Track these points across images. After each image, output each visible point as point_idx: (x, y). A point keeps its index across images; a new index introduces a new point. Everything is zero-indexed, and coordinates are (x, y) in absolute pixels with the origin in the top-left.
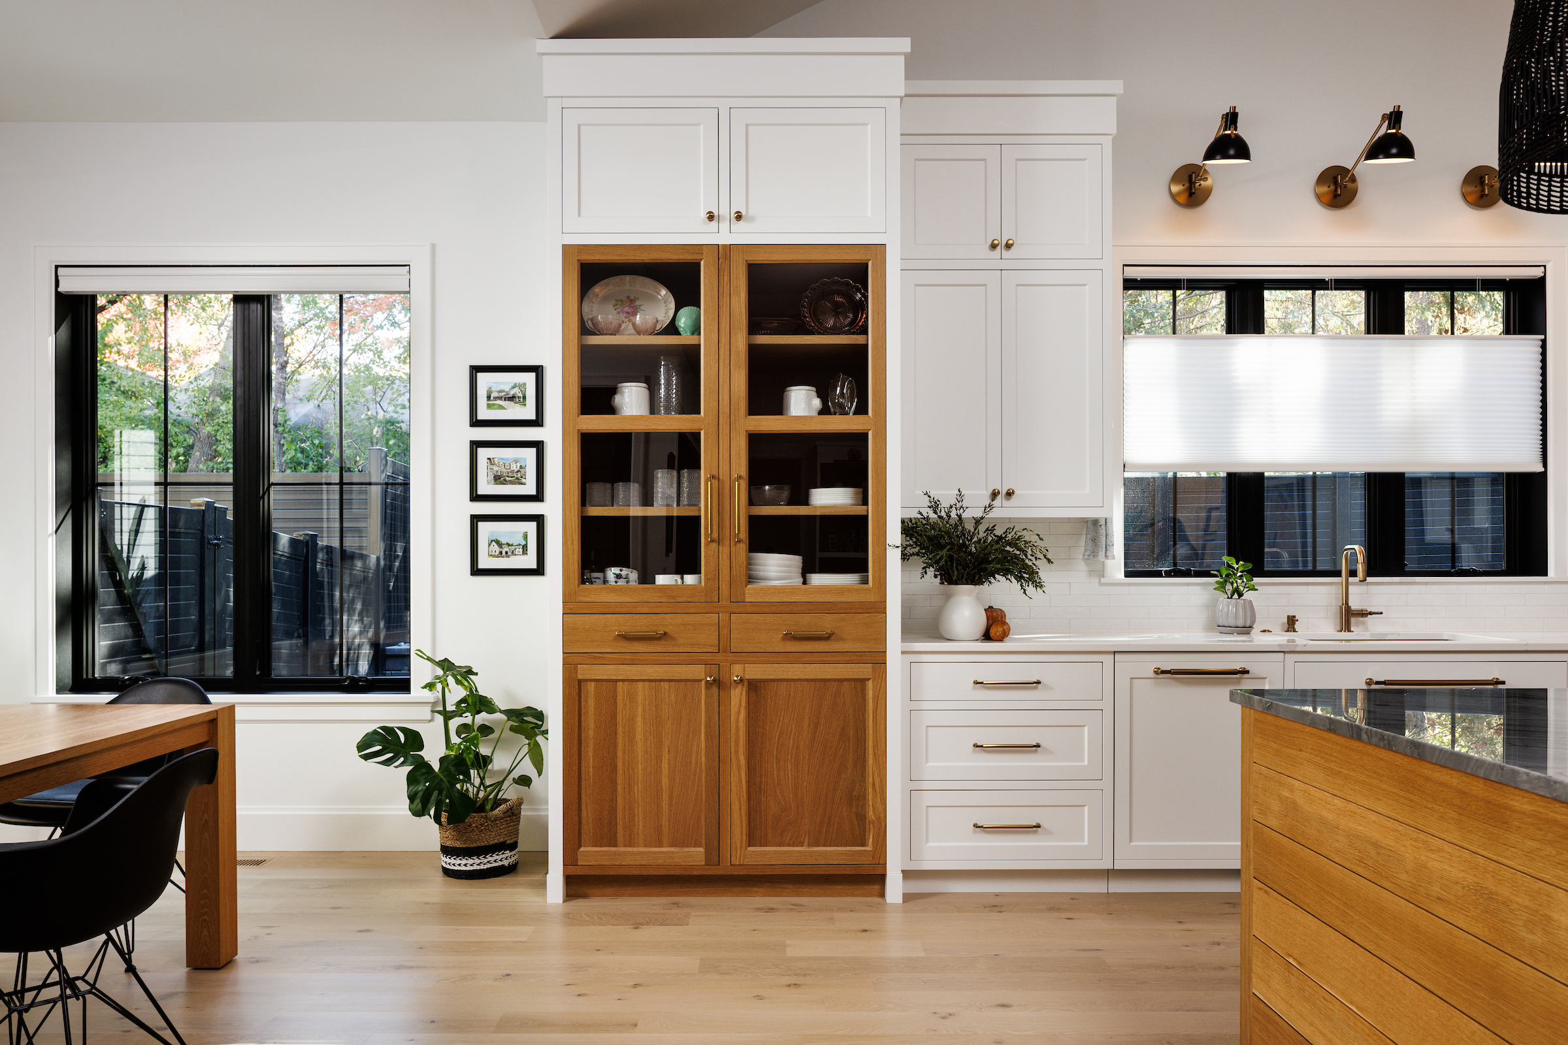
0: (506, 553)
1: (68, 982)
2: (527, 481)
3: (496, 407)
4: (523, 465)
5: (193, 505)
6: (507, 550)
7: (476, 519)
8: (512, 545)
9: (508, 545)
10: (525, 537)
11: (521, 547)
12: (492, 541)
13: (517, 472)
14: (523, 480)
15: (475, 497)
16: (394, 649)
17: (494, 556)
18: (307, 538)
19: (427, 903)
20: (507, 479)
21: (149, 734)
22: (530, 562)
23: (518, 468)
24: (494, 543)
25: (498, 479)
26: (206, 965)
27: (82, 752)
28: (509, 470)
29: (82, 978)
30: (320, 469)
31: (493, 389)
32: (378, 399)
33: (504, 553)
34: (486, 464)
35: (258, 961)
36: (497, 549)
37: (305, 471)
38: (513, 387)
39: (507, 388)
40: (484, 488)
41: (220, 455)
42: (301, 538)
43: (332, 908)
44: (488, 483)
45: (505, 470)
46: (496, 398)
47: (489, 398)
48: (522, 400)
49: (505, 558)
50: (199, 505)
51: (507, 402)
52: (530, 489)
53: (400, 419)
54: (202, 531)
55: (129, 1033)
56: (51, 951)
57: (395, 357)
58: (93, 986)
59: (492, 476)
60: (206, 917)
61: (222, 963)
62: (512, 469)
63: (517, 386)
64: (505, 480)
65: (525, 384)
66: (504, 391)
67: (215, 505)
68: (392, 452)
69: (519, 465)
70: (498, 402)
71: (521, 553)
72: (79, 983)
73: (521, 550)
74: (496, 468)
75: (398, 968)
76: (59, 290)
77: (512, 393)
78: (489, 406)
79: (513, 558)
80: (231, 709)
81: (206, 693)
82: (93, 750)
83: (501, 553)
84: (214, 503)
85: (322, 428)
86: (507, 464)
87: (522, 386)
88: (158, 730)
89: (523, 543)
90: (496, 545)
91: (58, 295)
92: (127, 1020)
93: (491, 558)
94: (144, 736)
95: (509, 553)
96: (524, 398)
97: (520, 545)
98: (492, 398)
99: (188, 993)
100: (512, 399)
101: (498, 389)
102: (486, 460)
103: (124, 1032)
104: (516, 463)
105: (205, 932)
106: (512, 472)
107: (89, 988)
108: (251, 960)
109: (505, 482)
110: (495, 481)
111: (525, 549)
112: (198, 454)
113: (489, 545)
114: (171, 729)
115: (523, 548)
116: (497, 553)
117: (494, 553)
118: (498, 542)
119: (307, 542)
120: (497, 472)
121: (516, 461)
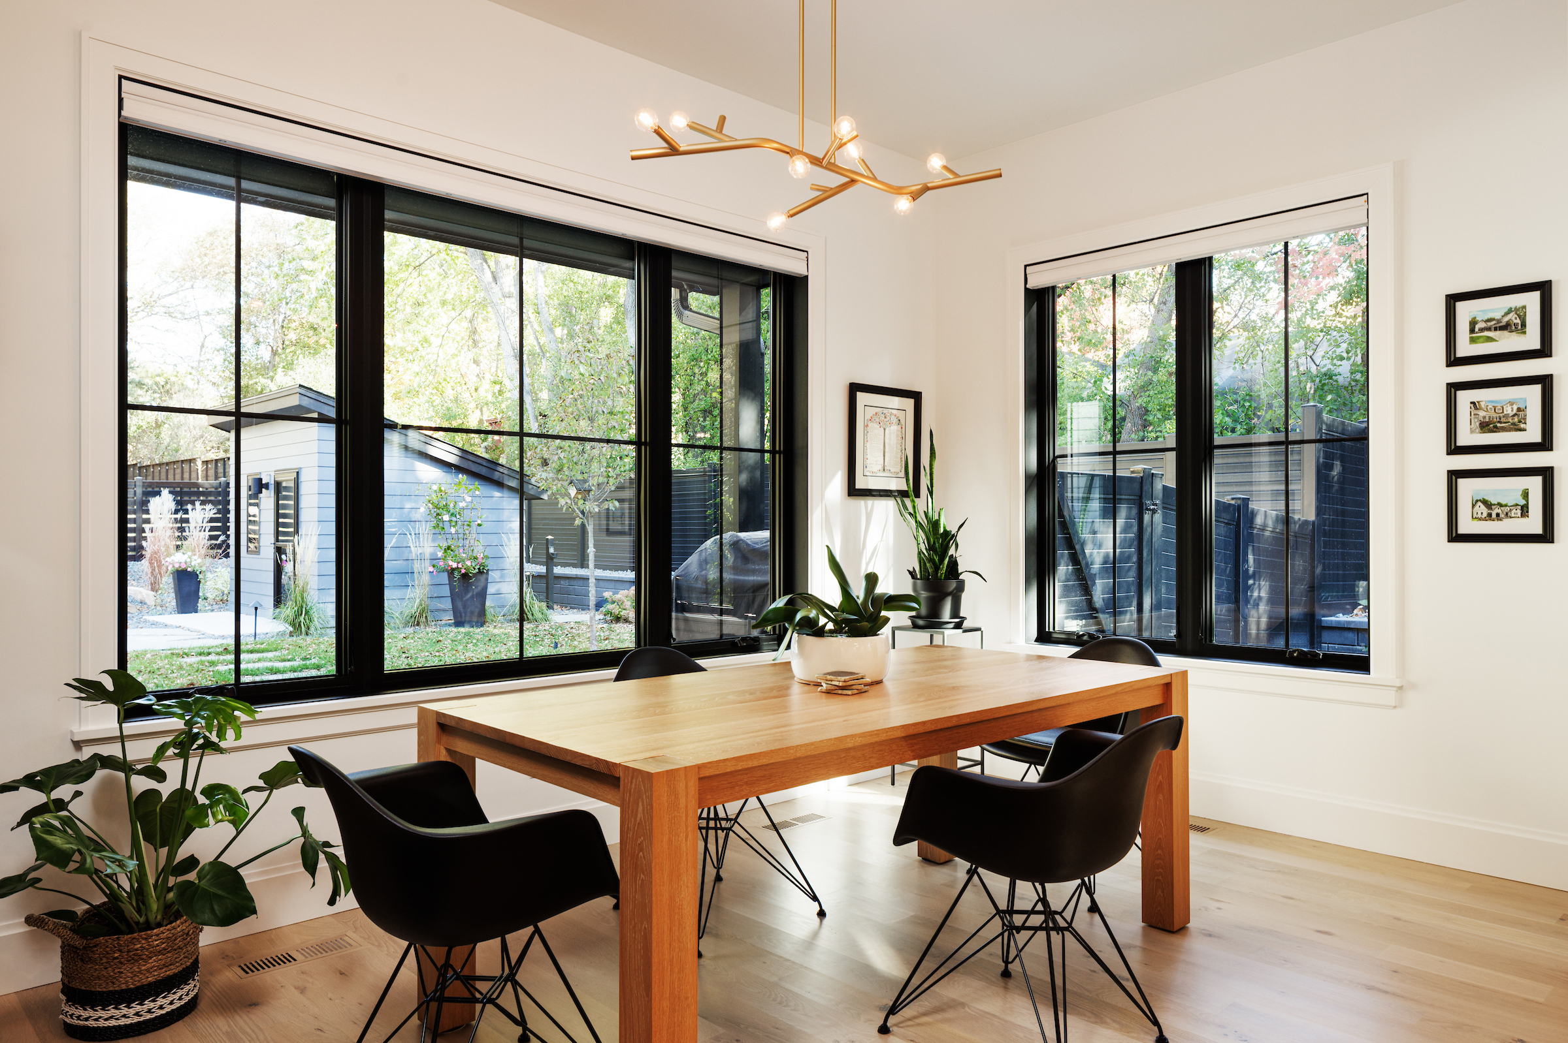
0: (1498, 515)
1: (1049, 913)
2: (1527, 427)
3: (1481, 340)
4: (1522, 407)
5: (1133, 472)
6: (1499, 511)
7: (1454, 476)
8: (1506, 506)
9: (1500, 505)
10: (1526, 494)
11: (1520, 507)
12: (1477, 501)
13: (1514, 415)
14: (1522, 426)
15: (1454, 449)
16: (1332, 621)
17: (1480, 519)
18: (1239, 502)
19: (1398, 919)
20: (1499, 425)
21: (1113, 692)
22: (1533, 524)
23: (1515, 411)
24: (1479, 504)
25: (1486, 426)
26: (1160, 925)
27: (1058, 703)
28: (1501, 415)
29: (1060, 914)
30: (1249, 431)
31: (1478, 319)
32: (1310, 353)
33: (1494, 516)
34: (1469, 410)
35: (1210, 935)
36: (1485, 511)
37: (1234, 435)
38: (1507, 314)
39: (1498, 316)
40: (1465, 438)
41: (1151, 424)
42: (1233, 502)
43: (1285, 897)
44: (1472, 431)
45: (1495, 415)
46: (1482, 330)
47: (1472, 331)
48: (1520, 327)
49: (1496, 522)
50: (1138, 472)
51: (1498, 333)
52: (1533, 433)
53: (1336, 371)
54: (1141, 497)
55: (1094, 974)
56: (1037, 884)
57: (1331, 306)
58: (1070, 924)
59: (1478, 424)
60: (1160, 878)
61: (1176, 928)
62: (1505, 412)
63: (1512, 311)
64: (1496, 427)
65: (1524, 307)
66: (1494, 319)
67: (1152, 472)
68: (1328, 409)
69: (1515, 407)
70: (1487, 333)
71: (1519, 515)
72: (1058, 917)
73: (1519, 512)
74: (1482, 413)
75: (1370, 988)
76: (1027, 286)
77: (1506, 319)
78: (1473, 340)
79: (1506, 521)
80: (1184, 674)
81: (1155, 654)
82: (1066, 702)
83: (1490, 515)
84: (1151, 469)
85: (1251, 390)
86: (1499, 407)
87: (1521, 312)
88: (1120, 689)
89: (1523, 502)
90: (1482, 506)
91: (1026, 289)
92: (1093, 960)
93: (1476, 522)
94: (1108, 693)
95: (1502, 516)
96: (1524, 325)
97: (1517, 505)
98: (1477, 330)
99: (1144, 949)
100: (1506, 327)
101: (1485, 318)
102: (1469, 405)
103: (1091, 971)
104: (1512, 405)
105: (1160, 892)
106: (1506, 416)
107: (1067, 925)
108: (1203, 932)
109: (1495, 430)
110: (1481, 429)
111: (1525, 511)
112: (1129, 424)
113: (1473, 506)
114: (1131, 689)
115: (1522, 509)
116: (1485, 515)
117: (1479, 515)
118: (1486, 503)
119: (1239, 506)
120: (1484, 417)
121: (1511, 403)
